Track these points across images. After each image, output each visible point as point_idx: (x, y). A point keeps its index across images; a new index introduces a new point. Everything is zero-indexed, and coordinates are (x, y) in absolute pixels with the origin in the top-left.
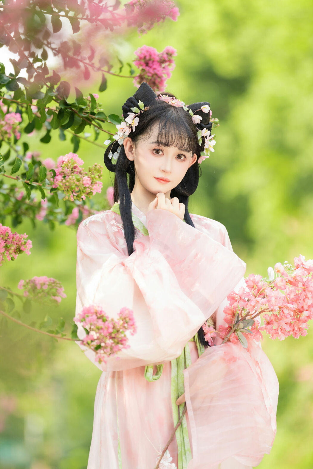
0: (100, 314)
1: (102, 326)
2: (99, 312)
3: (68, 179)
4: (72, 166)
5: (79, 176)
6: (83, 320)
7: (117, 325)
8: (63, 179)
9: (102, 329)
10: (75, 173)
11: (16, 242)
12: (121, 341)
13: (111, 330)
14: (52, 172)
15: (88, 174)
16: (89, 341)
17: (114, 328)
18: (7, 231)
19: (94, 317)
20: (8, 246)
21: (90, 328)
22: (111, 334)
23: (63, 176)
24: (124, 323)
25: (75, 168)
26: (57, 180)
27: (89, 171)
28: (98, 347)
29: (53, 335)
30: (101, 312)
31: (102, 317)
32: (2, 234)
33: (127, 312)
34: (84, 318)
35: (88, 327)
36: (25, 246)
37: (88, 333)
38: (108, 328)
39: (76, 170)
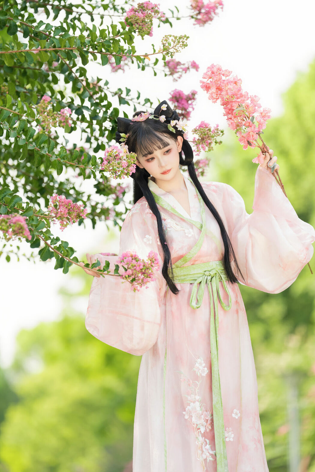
0: (134, 257)
1: (136, 264)
2: (134, 255)
3: (112, 163)
4: (115, 154)
5: (119, 161)
6: (122, 261)
7: (146, 264)
8: (108, 163)
9: (135, 266)
10: (116, 159)
11: (76, 210)
12: (150, 275)
13: (142, 267)
14: (100, 160)
15: (126, 160)
16: (127, 276)
17: (144, 266)
18: (70, 202)
19: (130, 258)
20: (71, 213)
21: (128, 267)
22: (142, 270)
23: (108, 161)
24: (151, 263)
25: (116, 156)
26: (104, 164)
27: (127, 158)
28: (134, 280)
29: (102, 272)
30: (135, 255)
31: (136, 258)
32: (66, 205)
33: (153, 254)
34: (123, 260)
35: (126, 267)
36: (83, 213)
37: (126, 270)
38: (140, 265)
39: (117, 157)
